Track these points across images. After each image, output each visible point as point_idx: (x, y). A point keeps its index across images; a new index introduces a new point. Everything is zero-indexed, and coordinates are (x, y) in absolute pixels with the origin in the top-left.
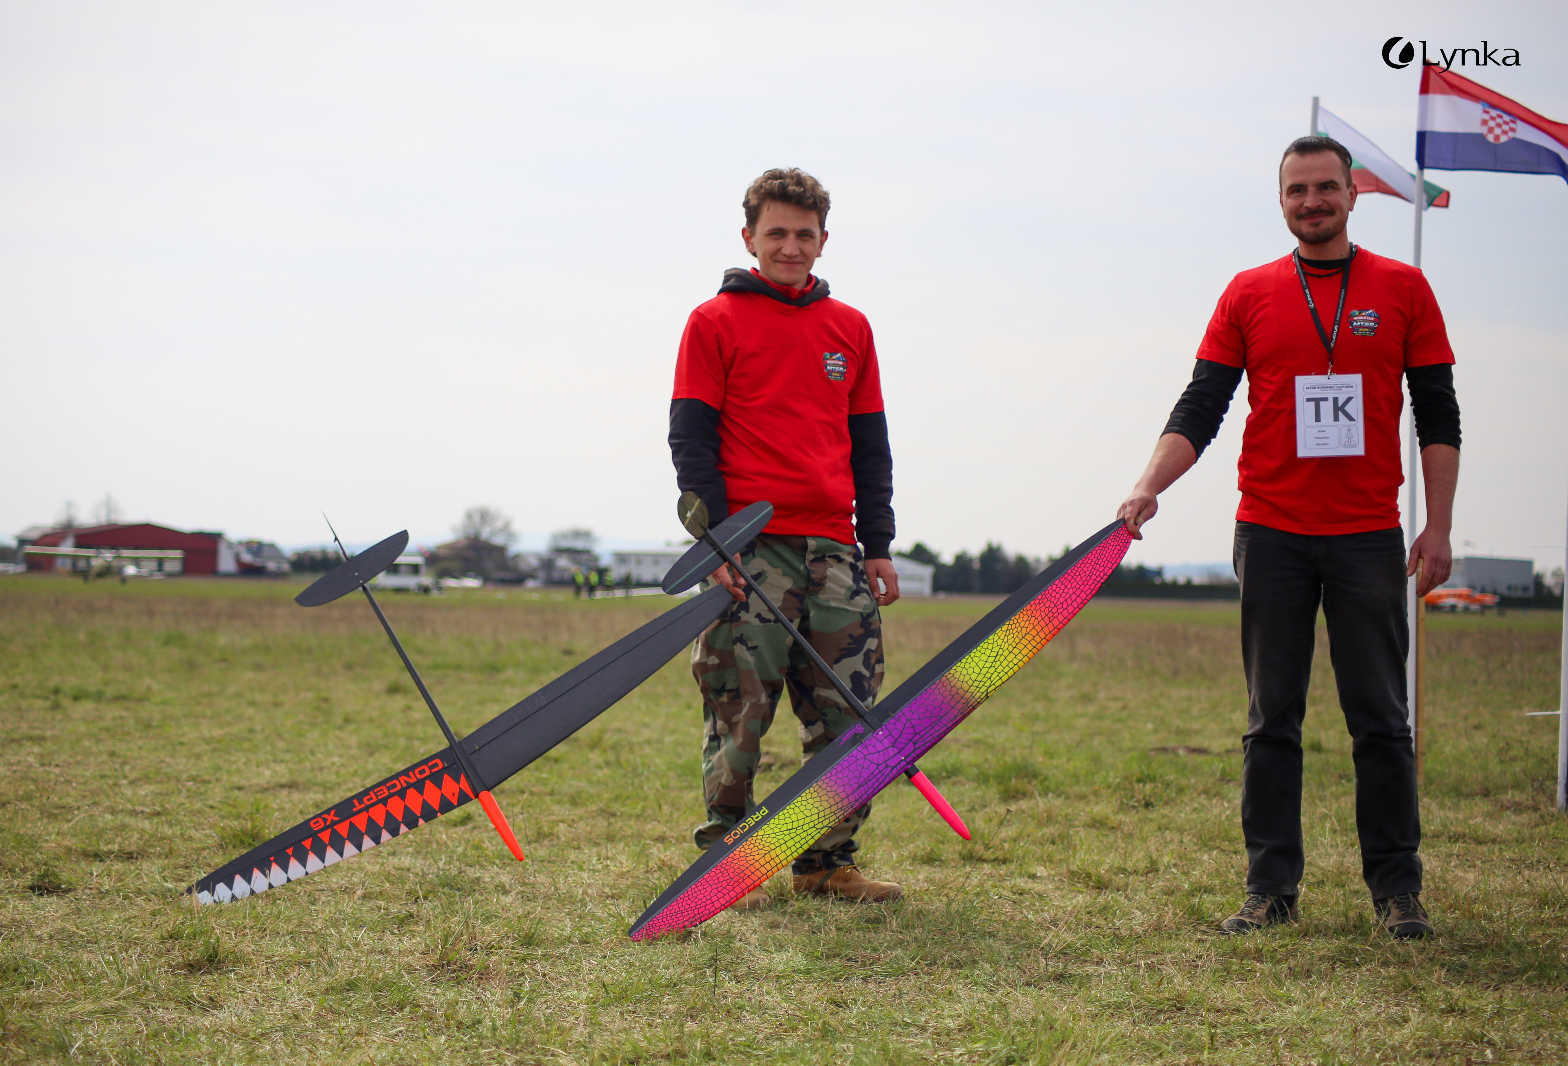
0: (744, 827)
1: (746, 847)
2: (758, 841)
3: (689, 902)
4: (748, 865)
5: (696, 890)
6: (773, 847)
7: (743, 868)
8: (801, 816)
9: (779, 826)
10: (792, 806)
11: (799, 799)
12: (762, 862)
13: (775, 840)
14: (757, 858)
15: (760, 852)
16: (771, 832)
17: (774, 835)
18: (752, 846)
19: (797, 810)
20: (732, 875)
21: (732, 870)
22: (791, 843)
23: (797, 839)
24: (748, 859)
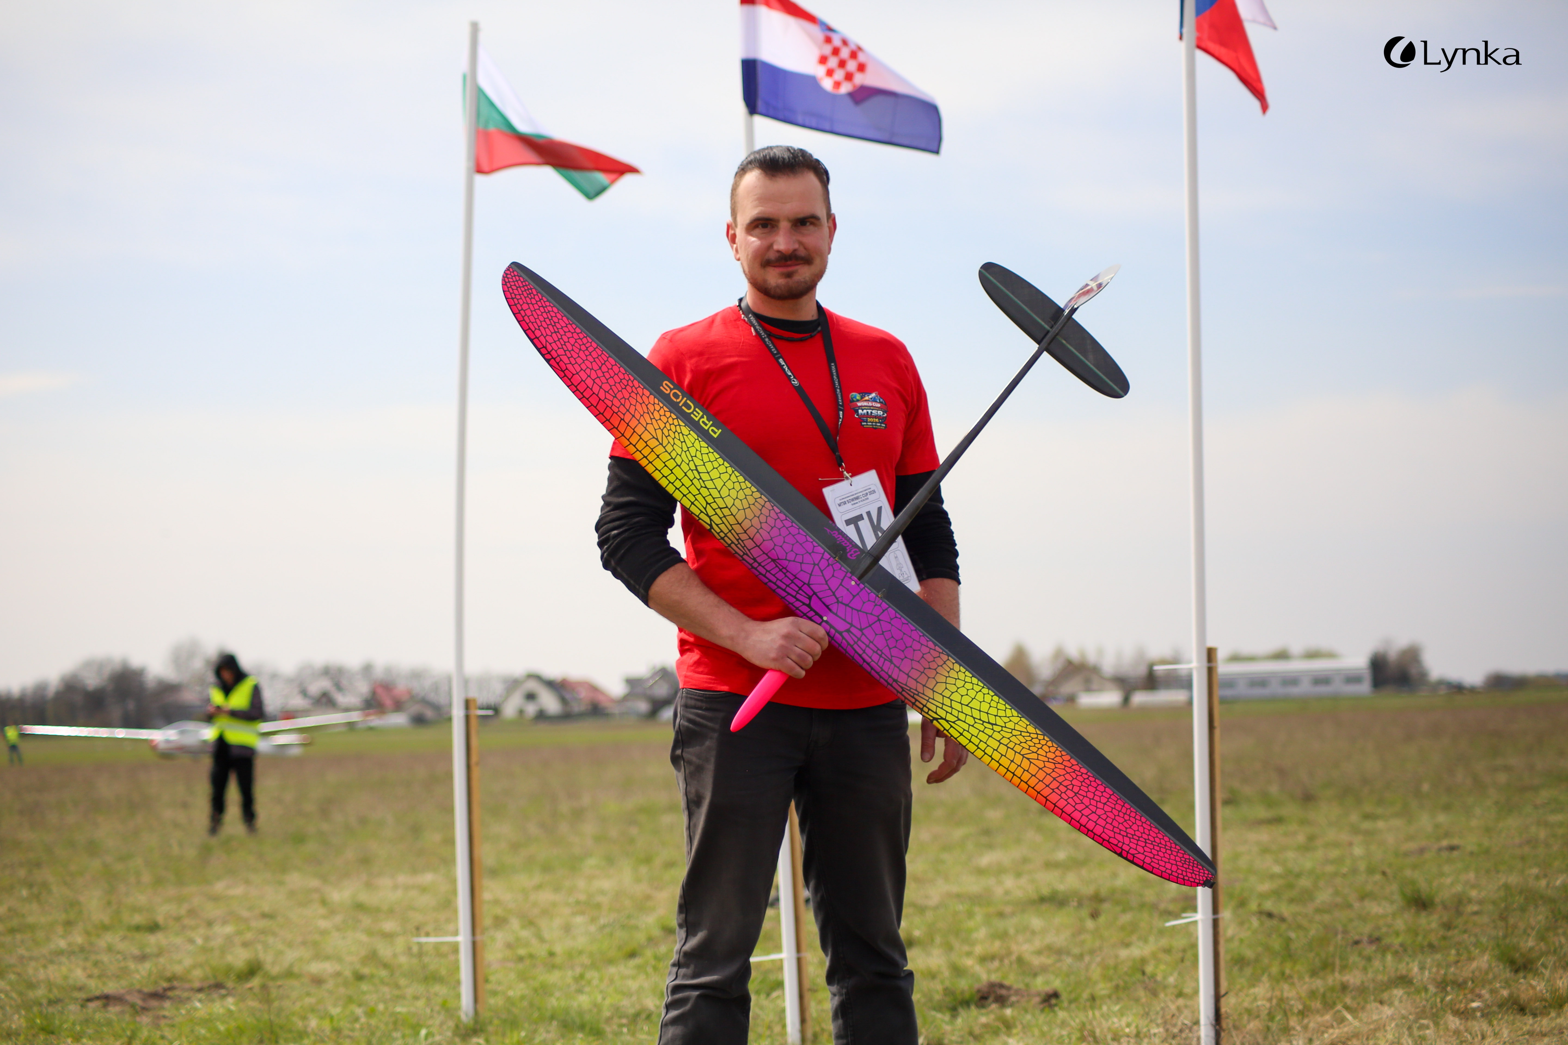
0: (689, 407)
1: (662, 412)
2: (673, 427)
3: (572, 341)
4: (637, 416)
5: (590, 349)
6: (669, 448)
7: (632, 410)
8: (719, 483)
9: (699, 454)
10: (730, 470)
11: (741, 479)
12: (646, 436)
13: (679, 451)
14: (650, 427)
15: (659, 432)
16: (689, 445)
17: (685, 449)
18: (664, 419)
19: (725, 477)
20: (619, 396)
21: (627, 395)
22: (680, 475)
23: (687, 482)
24: (646, 415)
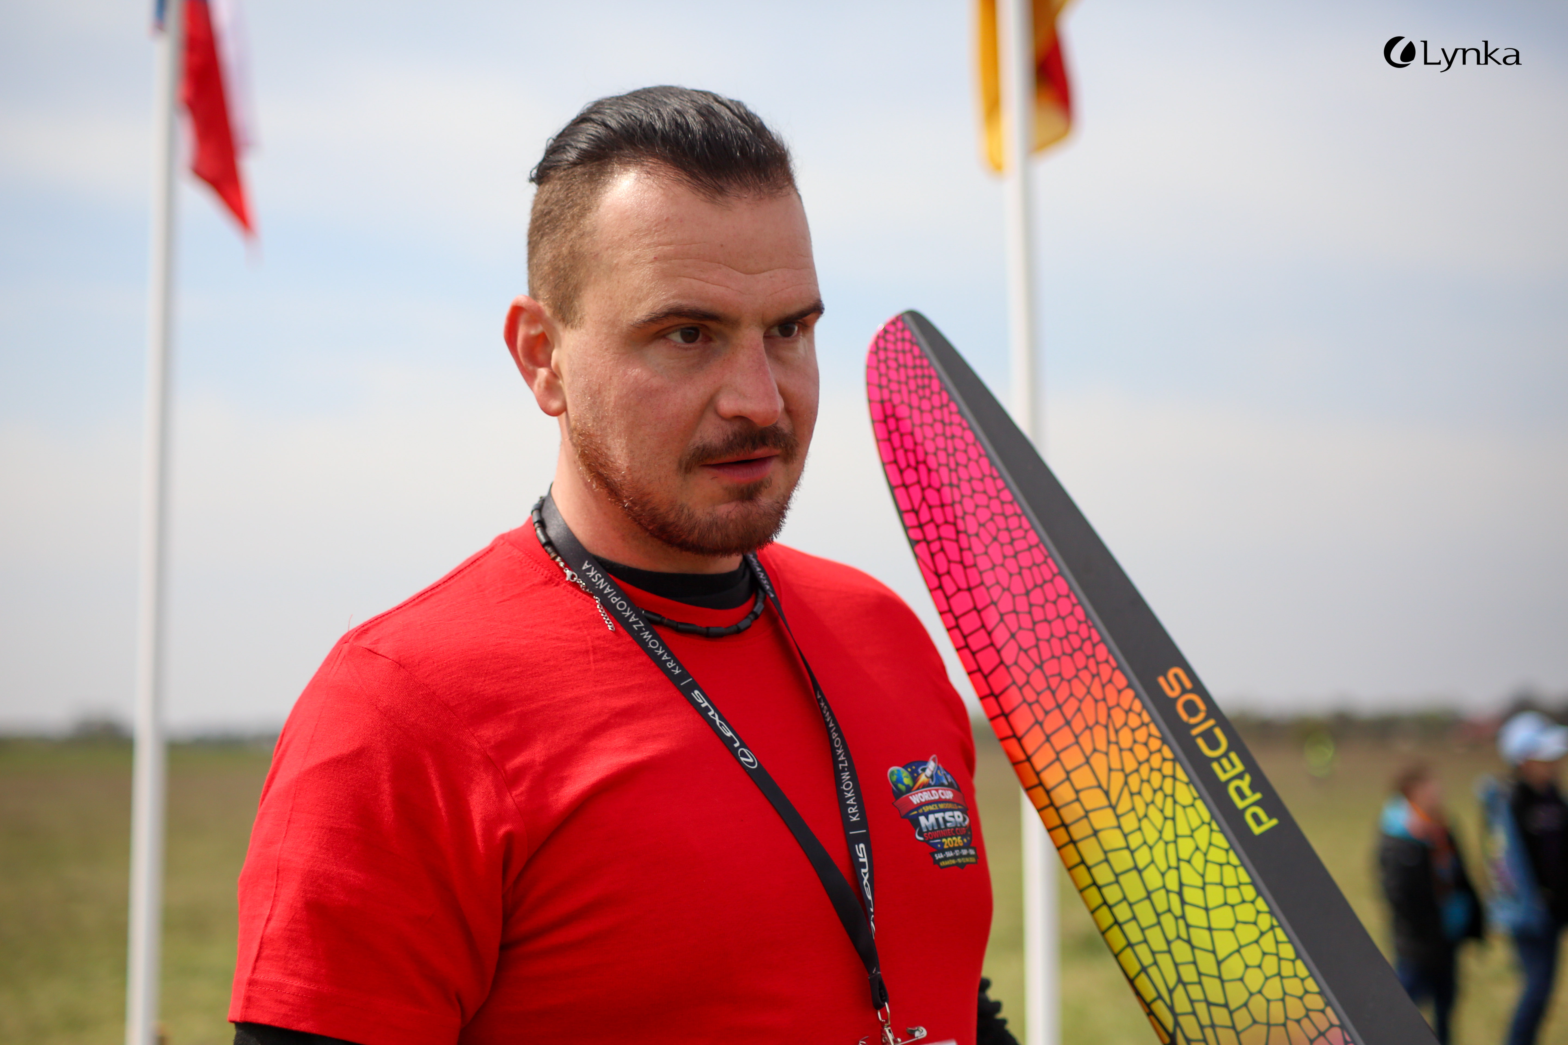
0: (1214, 744)
1: (1141, 735)
2: (1156, 779)
3: (984, 515)
4: (1078, 724)
5: (1020, 545)
6: (1129, 823)
7: (1070, 709)
8: (1225, 944)
9: (1198, 859)
10: (1265, 921)
11: (1287, 951)
12: (1082, 778)
13: (1151, 836)
14: (1099, 761)
15: (1117, 779)
16: (1183, 829)
17: (1168, 835)
18: (1141, 753)
19: (1247, 934)
20: (1051, 667)
21: (1069, 672)
22: (1135, 891)
23: (1146, 915)
24: (1099, 732)
